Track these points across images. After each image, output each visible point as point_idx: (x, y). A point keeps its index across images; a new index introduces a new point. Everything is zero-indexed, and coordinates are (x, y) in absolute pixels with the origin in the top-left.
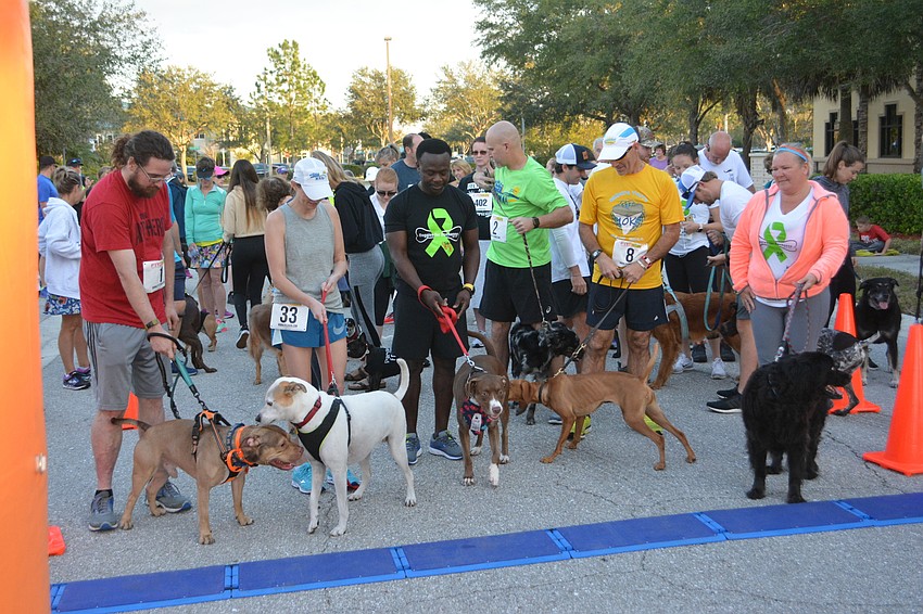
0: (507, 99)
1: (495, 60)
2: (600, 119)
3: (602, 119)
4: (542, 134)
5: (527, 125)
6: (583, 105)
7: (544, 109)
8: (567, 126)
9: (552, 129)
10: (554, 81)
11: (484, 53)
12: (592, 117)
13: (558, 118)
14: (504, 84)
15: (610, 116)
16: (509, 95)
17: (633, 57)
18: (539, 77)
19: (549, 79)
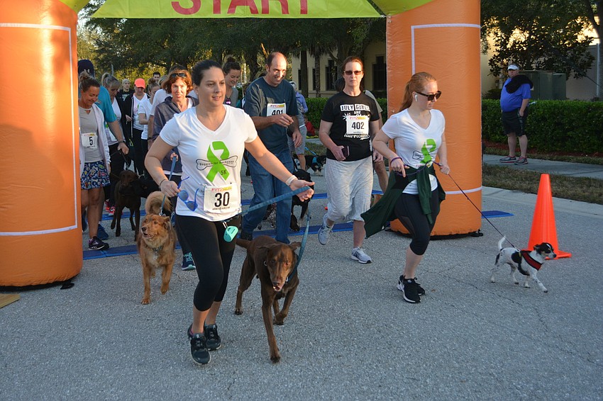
0: (100, 52)
1: (94, 28)
2: (163, 65)
3: (164, 65)
4: (124, 75)
5: (115, 69)
6: (152, 56)
7: (126, 59)
8: (142, 70)
9: (131, 72)
10: (132, 42)
11: (88, 24)
12: (157, 64)
13: (135, 65)
14: (99, 43)
15: (169, 64)
16: (102, 50)
17: (182, 29)
18: (123, 39)
19: (130, 40)
